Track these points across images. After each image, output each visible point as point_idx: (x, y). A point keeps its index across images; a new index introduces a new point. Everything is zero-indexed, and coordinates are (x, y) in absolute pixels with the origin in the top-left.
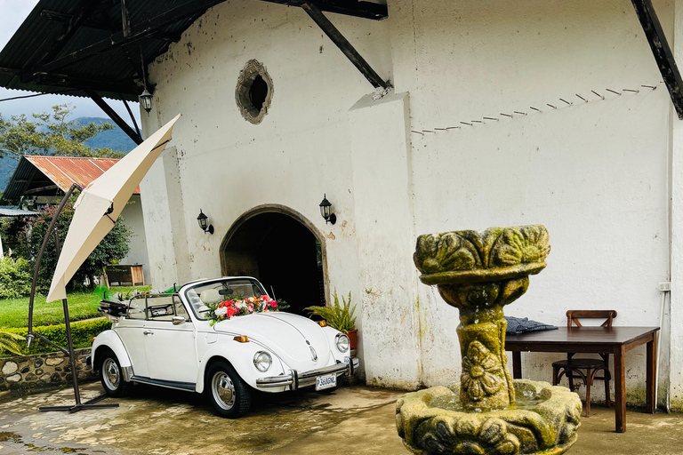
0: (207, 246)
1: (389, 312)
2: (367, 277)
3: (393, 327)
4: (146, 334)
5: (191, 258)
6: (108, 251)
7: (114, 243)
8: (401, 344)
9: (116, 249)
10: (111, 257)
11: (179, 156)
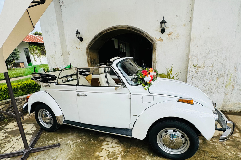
0: (78, 47)
1: (208, 76)
2: (196, 58)
3: (210, 83)
4: (79, 95)
5: (69, 53)
6: (13, 57)
7: (15, 55)
8: (213, 91)
9: (16, 57)
10: (14, 59)
11: (61, 4)
